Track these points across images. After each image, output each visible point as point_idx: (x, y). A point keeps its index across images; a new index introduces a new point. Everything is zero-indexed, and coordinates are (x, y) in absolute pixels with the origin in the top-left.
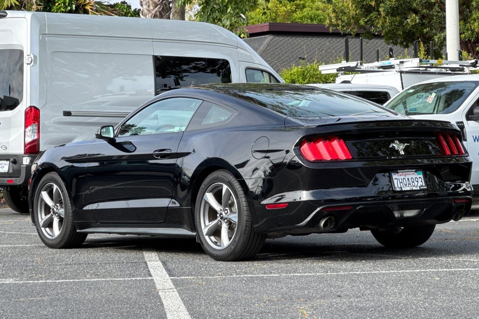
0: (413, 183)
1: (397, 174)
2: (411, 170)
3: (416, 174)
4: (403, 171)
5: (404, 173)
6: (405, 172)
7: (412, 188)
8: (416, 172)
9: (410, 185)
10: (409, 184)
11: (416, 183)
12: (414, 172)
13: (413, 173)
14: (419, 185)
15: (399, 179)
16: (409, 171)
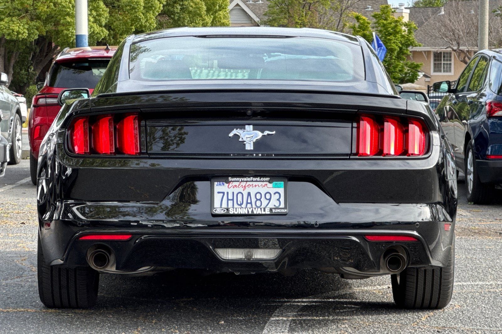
0: (258, 203)
1: (226, 185)
2: (258, 179)
3: (270, 185)
4: (240, 179)
5: (243, 184)
6: (247, 181)
7: (252, 211)
8: (270, 182)
9: (249, 206)
10: (247, 203)
11: (265, 202)
12: (267, 183)
13: (264, 183)
14: (271, 205)
15: (228, 193)
16: (255, 179)
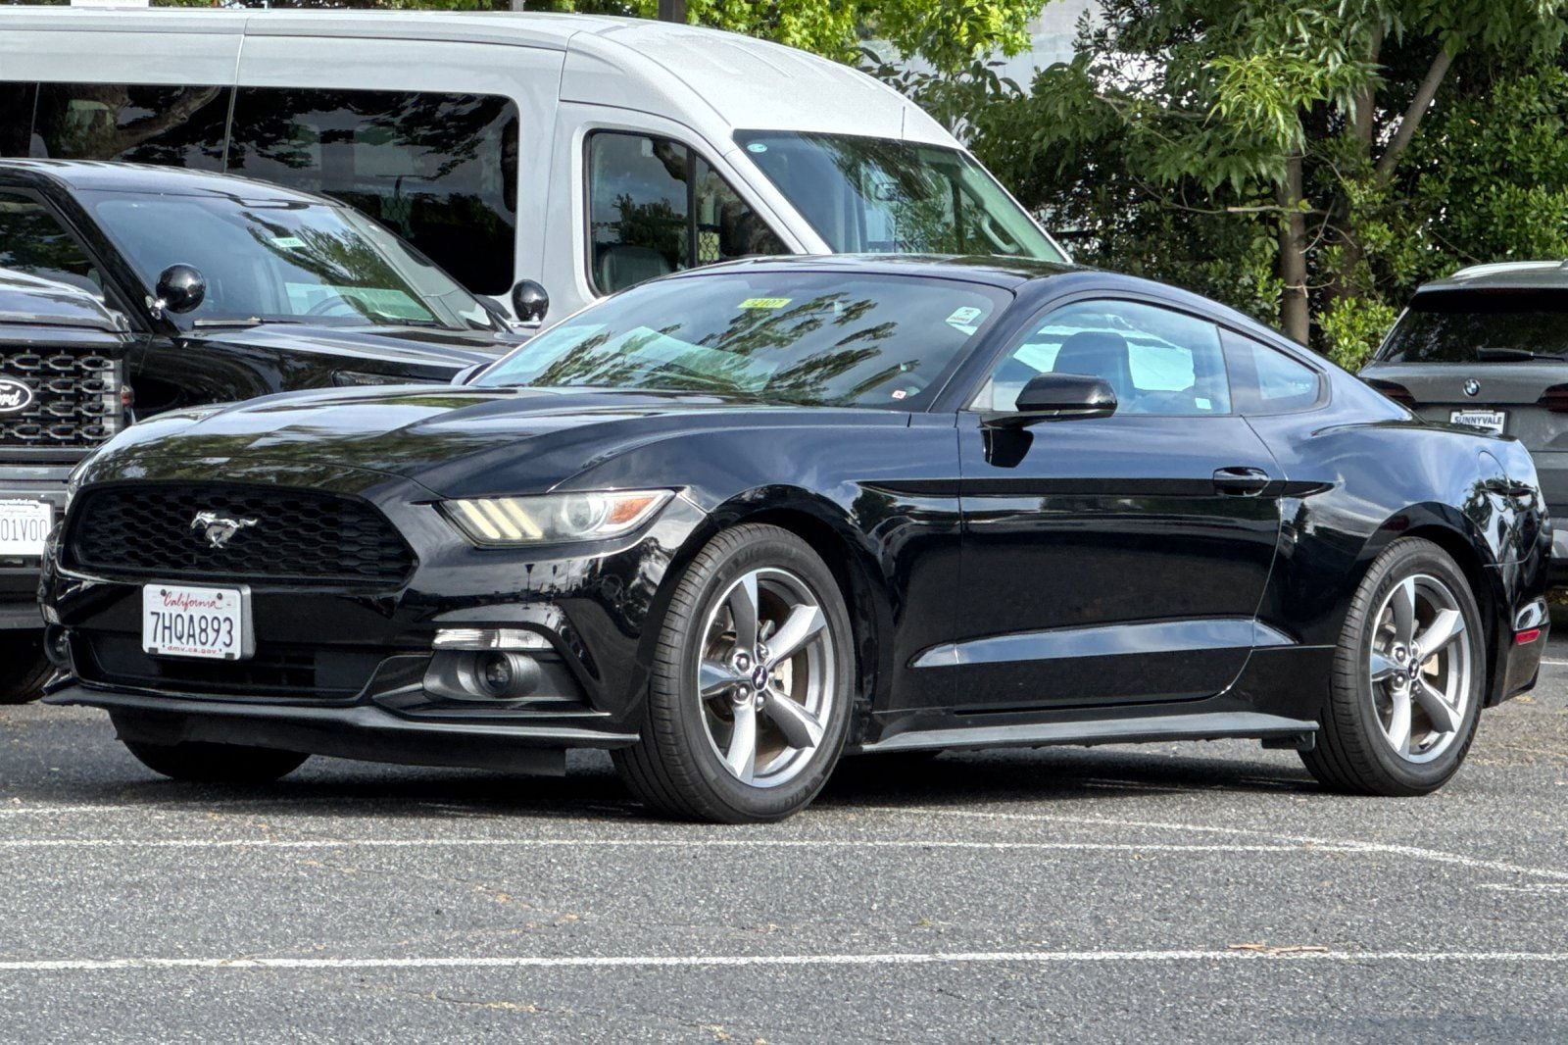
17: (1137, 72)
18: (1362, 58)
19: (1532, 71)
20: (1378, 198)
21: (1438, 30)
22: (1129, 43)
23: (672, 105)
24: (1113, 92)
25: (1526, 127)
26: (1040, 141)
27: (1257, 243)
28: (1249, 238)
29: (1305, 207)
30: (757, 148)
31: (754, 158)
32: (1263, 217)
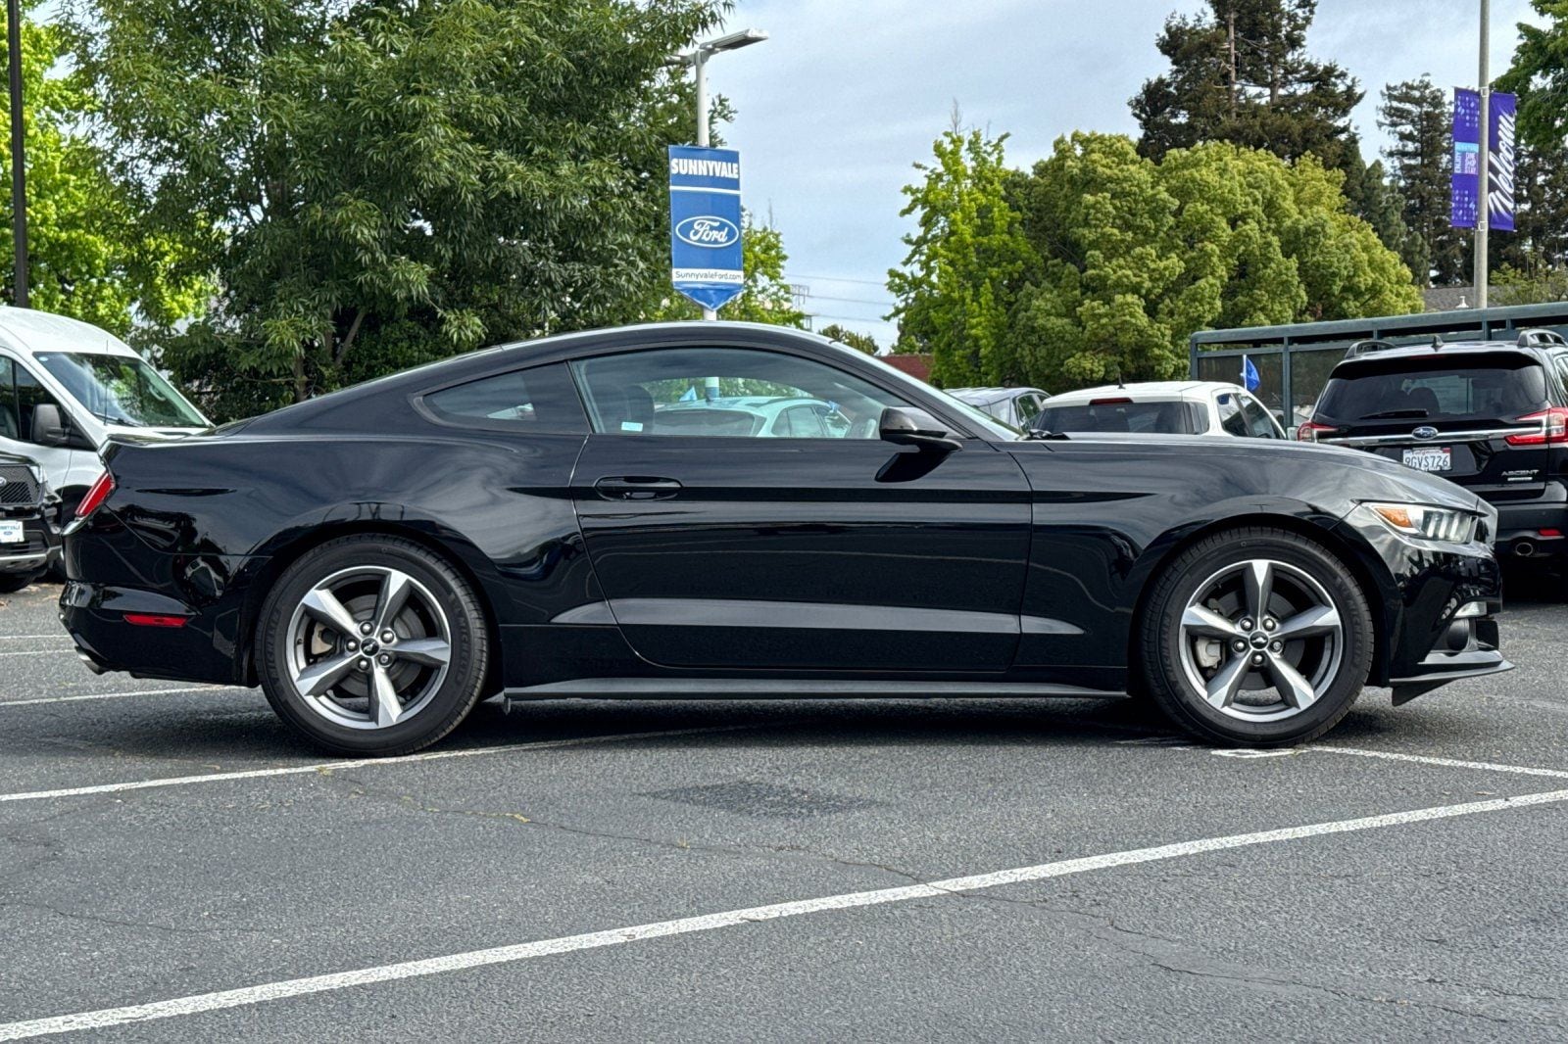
17: (234, 324)
18: (326, 318)
19: (397, 322)
20: (336, 374)
21: (356, 305)
22: (229, 311)
23: (5, 342)
24: (221, 333)
25: (395, 344)
26: (191, 354)
27: (285, 394)
28: (283, 391)
29: (305, 378)
30: (43, 359)
31: (42, 363)
32: (288, 383)
